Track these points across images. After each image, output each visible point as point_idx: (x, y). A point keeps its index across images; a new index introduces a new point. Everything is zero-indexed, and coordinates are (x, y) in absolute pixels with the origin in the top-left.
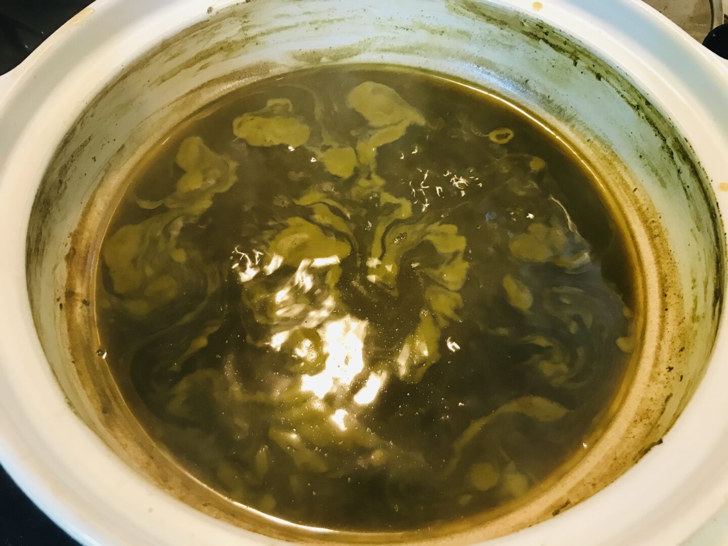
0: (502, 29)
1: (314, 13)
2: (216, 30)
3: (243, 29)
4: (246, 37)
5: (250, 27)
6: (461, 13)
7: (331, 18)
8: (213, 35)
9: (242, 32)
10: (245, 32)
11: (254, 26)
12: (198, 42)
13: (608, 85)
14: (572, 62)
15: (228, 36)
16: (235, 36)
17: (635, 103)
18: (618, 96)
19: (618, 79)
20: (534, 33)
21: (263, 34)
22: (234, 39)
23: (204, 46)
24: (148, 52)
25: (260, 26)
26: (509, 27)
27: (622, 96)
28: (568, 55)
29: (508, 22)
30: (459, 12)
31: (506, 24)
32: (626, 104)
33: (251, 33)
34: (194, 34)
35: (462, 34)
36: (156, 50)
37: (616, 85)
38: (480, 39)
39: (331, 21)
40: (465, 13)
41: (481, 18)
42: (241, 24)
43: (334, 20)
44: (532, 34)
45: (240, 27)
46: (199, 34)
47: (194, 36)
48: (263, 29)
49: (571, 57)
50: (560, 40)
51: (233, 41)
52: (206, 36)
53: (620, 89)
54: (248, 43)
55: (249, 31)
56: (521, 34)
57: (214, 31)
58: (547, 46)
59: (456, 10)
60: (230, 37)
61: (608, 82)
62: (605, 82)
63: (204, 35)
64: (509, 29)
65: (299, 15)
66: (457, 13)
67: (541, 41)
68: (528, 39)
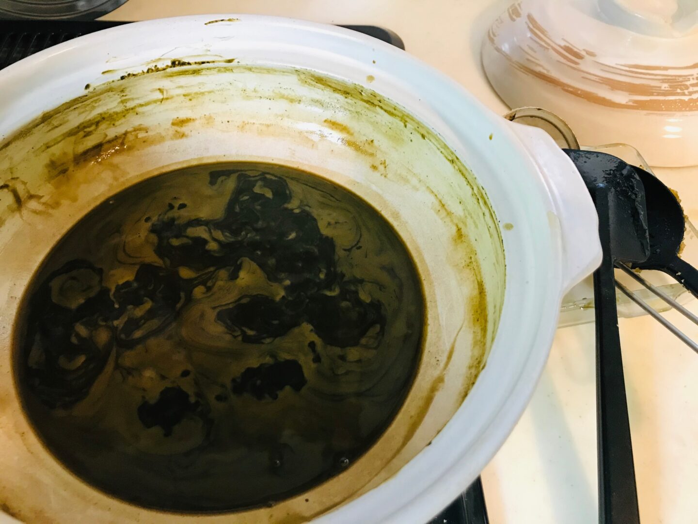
0: (346, 98)
1: (186, 87)
2: (96, 103)
3: (122, 102)
4: (126, 109)
5: (129, 100)
6: (312, 85)
7: (202, 91)
8: (94, 108)
9: (121, 104)
10: (125, 104)
11: (133, 99)
12: (80, 114)
13: (430, 143)
14: (403, 124)
15: (108, 108)
16: (115, 108)
17: (450, 159)
18: (439, 152)
19: (436, 138)
20: (371, 101)
21: (141, 105)
22: (115, 110)
23: (86, 117)
24: (30, 124)
25: (138, 99)
26: (351, 96)
27: (441, 152)
28: (399, 119)
29: (350, 92)
30: (310, 84)
31: (348, 94)
32: (444, 159)
33: (130, 105)
34: (75, 107)
35: (316, 102)
36: (37, 121)
37: (435, 143)
38: (331, 106)
39: (203, 94)
40: (315, 85)
41: (328, 89)
42: (120, 98)
43: (205, 92)
44: (370, 102)
45: (120, 100)
46: (79, 107)
47: (75, 109)
48: (141, 102)
49: (401, 121)
50: (391, 107)
51: (114, 112)
52: (86, 109)
53: (439, 146)
54: (128, 113)
55: (128, 103)
56: (361, 102)
57: (94, 104)
58: (382, 112)
59: (308, 83)
60: (111, 109)
61: (430, 140)
62: (428, 140)
63: (85, 107)
64: (352, 98)
65: (173, 89)
66: (309, 85)
67: (377, 108)
68: (367, 105)
